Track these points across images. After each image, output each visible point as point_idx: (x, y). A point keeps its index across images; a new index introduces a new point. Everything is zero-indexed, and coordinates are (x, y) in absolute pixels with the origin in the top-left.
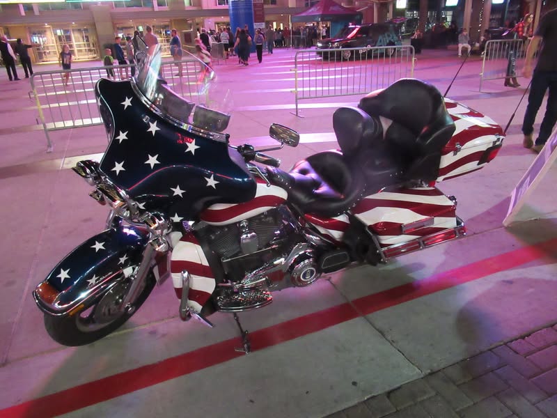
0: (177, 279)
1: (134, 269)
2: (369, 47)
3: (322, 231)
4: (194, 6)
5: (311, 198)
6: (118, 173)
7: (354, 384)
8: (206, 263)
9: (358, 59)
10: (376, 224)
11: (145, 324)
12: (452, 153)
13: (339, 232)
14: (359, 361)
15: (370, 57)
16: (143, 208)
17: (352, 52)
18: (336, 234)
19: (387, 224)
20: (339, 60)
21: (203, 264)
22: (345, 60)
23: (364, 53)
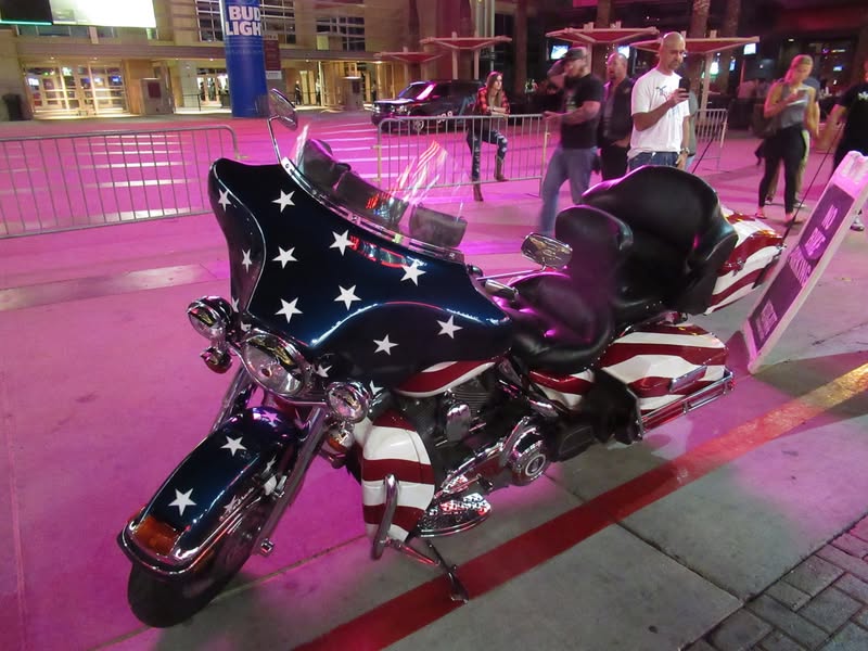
0: (374, 492)
1: (278, 480)
2: (450, 115)
3: (551, 395)
4: (160, 39)
5: (543, 346)
6: (289, 318)
7: (652, 629)
8: (426, 460)
9: (433, 131)
10: (638, 382)
11: (271, 574)
12: (732, 273)
13: (578, 396)
14: (643, 594)
15: (451, 128)
16: (326, 376)
17: (425, 121)
18: (572, 399)
19: (653, 380)
20: (404, 133)
21: (422, 462)
22: (414, 133)
23: (443, 123)
